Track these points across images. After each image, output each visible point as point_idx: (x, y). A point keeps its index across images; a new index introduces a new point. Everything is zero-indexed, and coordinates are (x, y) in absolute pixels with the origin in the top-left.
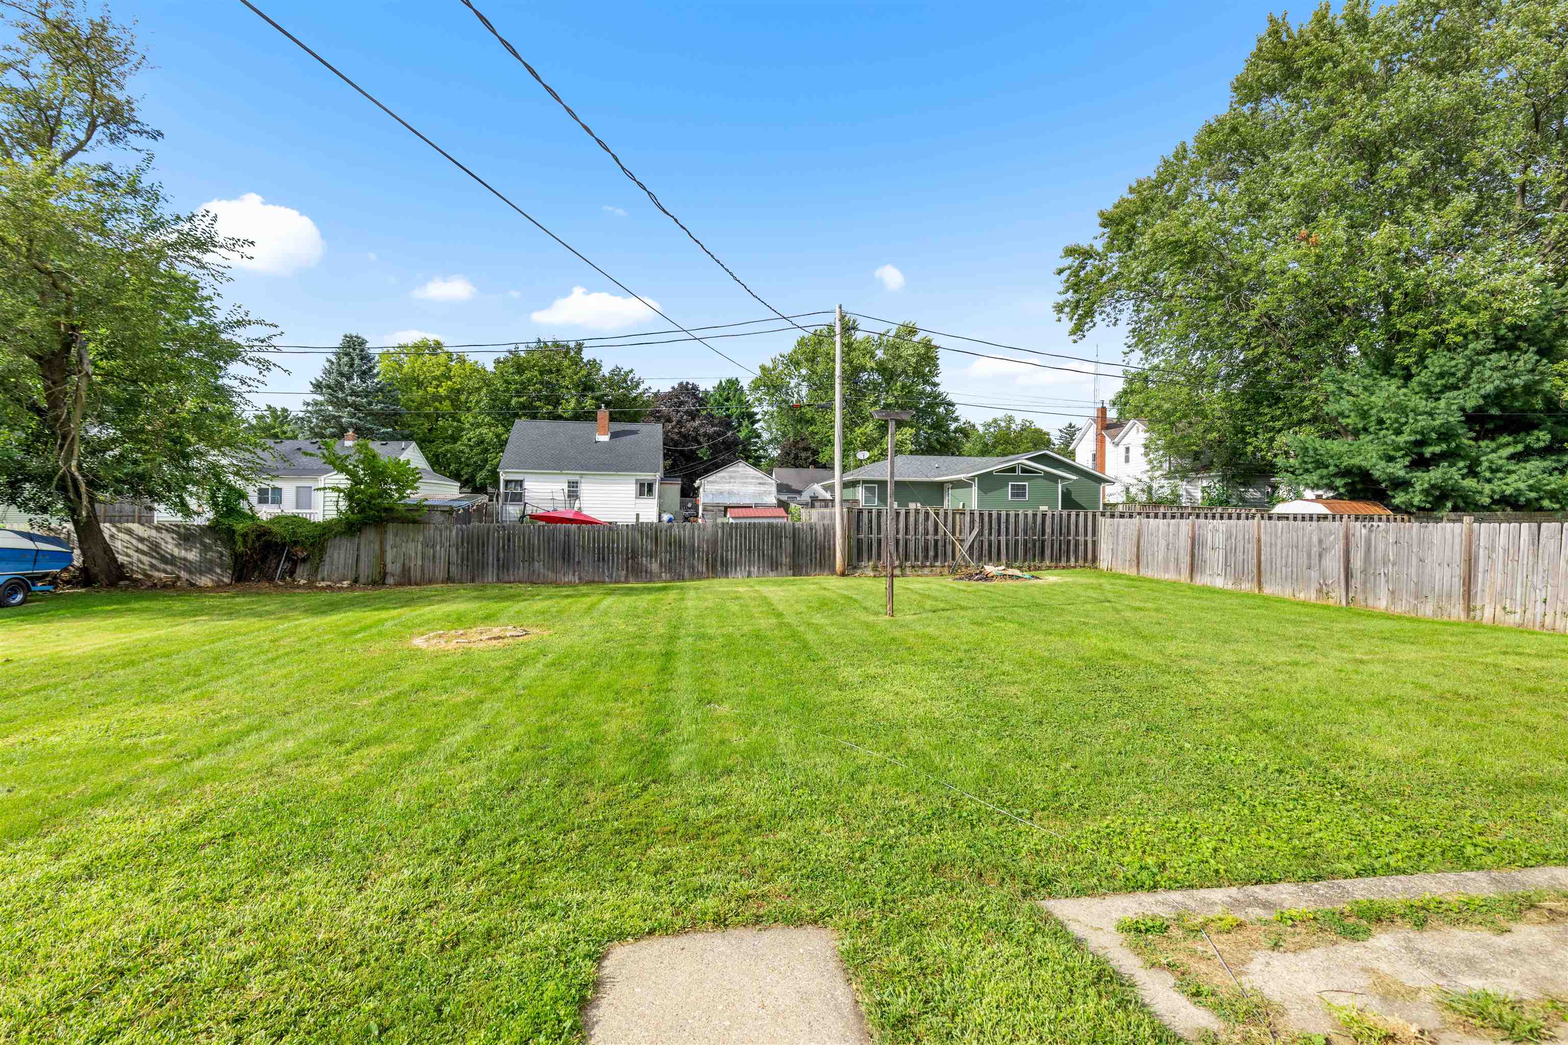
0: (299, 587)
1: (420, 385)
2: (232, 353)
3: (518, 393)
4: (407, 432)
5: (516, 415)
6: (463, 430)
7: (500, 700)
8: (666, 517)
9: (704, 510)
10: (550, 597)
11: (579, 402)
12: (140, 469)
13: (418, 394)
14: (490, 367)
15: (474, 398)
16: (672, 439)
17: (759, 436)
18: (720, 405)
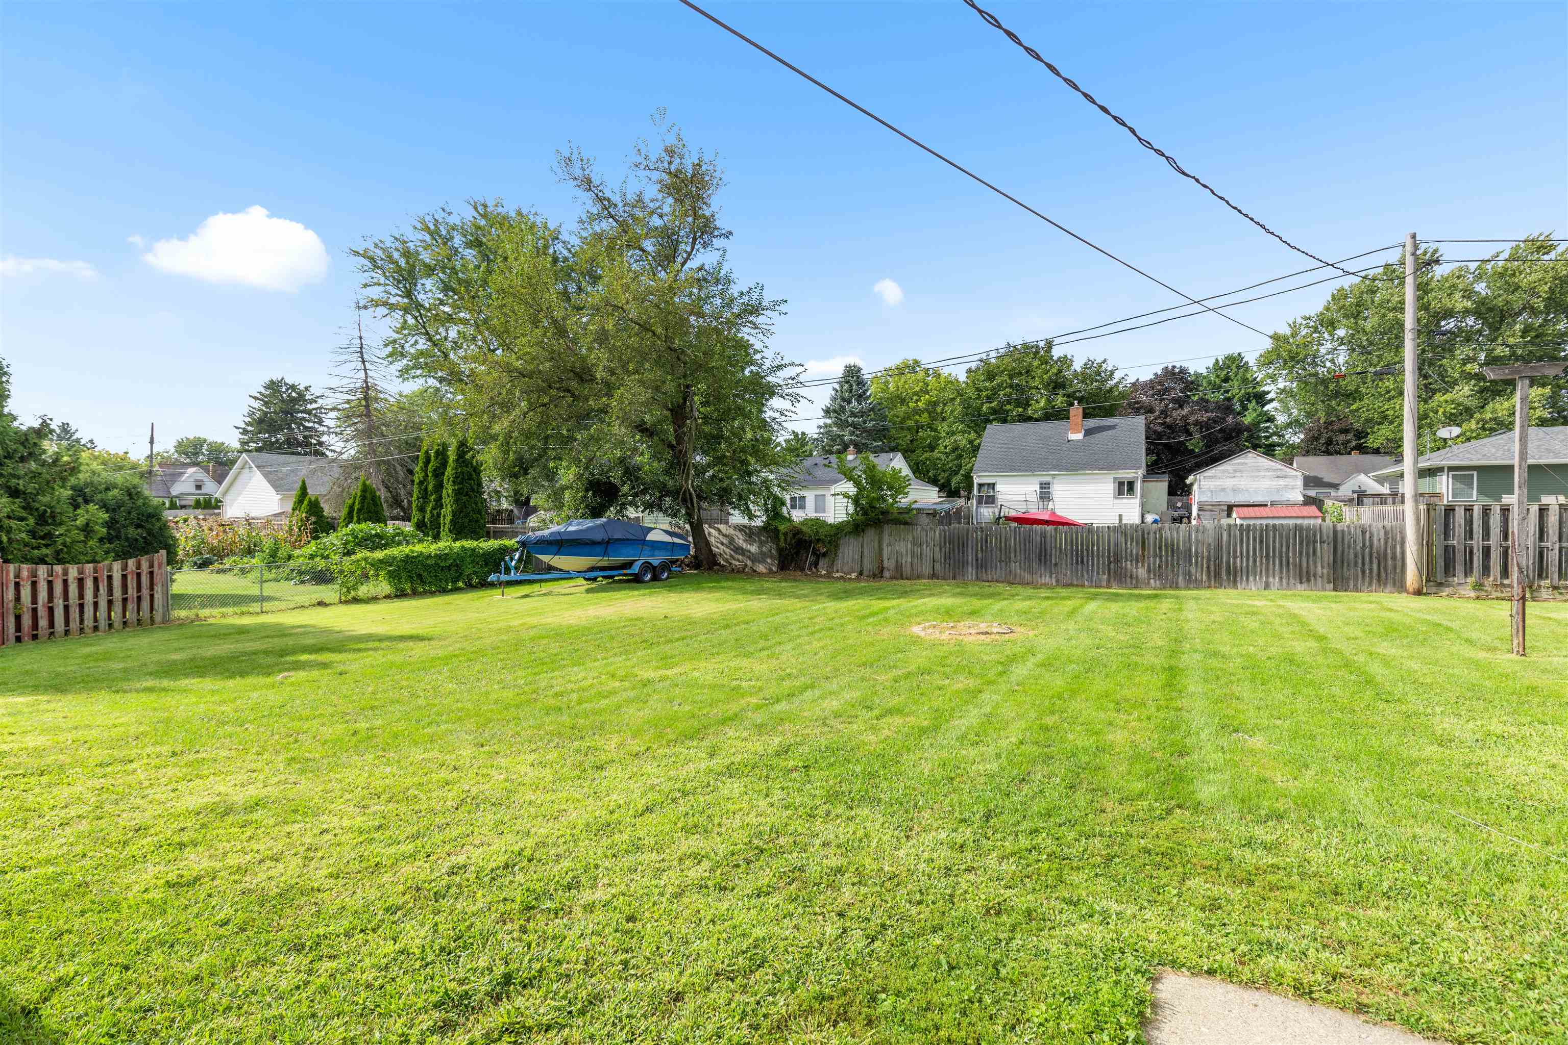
0: (821, 576)
1: (903, 401)
2: (771, 390)
3: (989, 399)
4: (893, 444)
5: (988, 421)
6: (940, 438)
7: (996, 692)
8: (1149, 518)
9: (1200, 510)
10: (1030, 598)
11: (1049, 401)
12: (725, 485)
13: (901, 410)
14: (962, 378)
15: (948, 409)
16: (1155, 432)
17: (1271, 419)
18: (1216, 388)
